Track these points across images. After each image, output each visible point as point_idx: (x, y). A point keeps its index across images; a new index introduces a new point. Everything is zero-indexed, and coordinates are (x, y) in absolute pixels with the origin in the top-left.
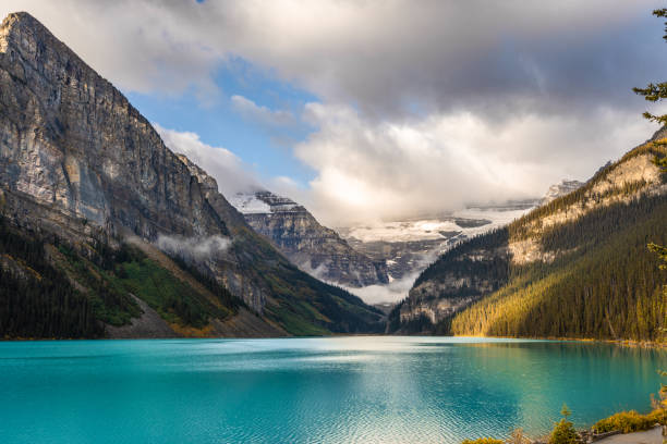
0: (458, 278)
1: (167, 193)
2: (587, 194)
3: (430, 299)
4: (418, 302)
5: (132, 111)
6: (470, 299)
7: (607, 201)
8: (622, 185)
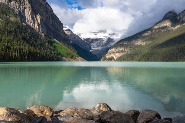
0: (121, 48)
2: (153, 29)
3: (114, 53)
4: (111, 53)
6: (124, 53)
7: (157, 30)
8: (161, 27)
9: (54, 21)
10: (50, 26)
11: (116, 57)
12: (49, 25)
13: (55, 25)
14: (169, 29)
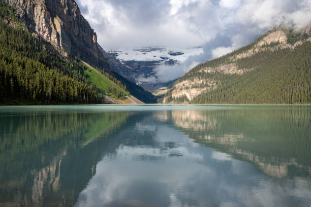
0: (200, 79)
2: (255, 46)
3: (187, 88)
4: (181, 89)
6: (205, 89)
7: (263, 49)
8: (269, 43)
9: (81, 29)
10: (75, 39)
11: (190, 95)
12: (73, 36)
13: (83, 36)
14: (283, 47)
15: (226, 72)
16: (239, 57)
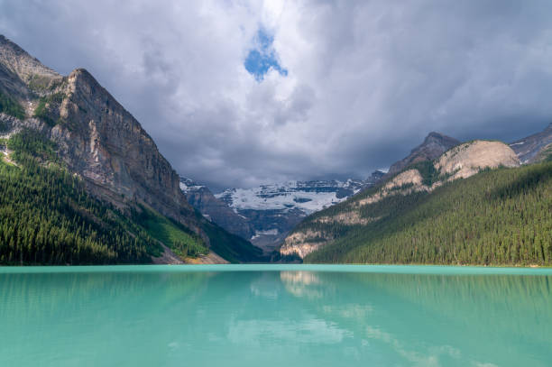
0: (314, 231)
1: (160, 179)
3: (298, 243)
4: (292, 244)
5: (143, 132)
6: (320, 244)
7: (393, 193)
8: (401, 185)
9: (157, 171)
10: (148, 182)
11: (302, 252)
12: (145, 178)
14: (418, 190)
15: (347, 222)
16: (363, 202)
